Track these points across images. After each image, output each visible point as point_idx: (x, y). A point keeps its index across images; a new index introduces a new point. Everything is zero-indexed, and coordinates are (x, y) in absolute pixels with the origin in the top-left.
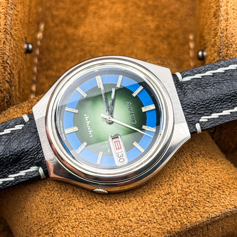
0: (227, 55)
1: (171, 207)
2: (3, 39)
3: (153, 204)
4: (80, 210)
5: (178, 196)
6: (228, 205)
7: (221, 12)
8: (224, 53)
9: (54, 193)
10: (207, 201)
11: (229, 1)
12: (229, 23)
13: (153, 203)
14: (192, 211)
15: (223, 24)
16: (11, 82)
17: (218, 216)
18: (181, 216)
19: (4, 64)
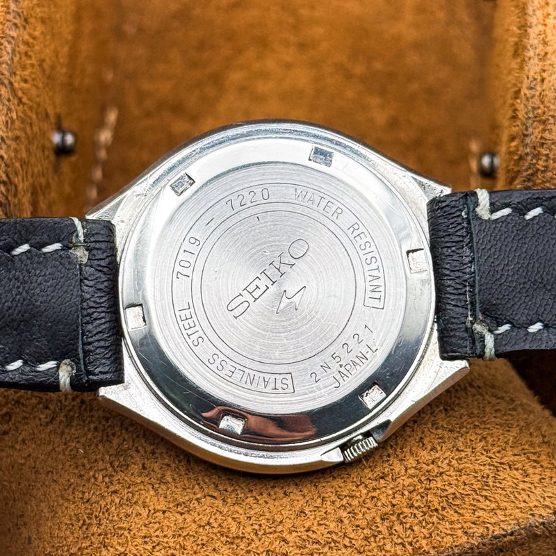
0: (544, 141)
1: (388, 509)
3: (344, 502)
4: (158, 514)
5: (407, 483)
6: (536, 506)
7: (528, 39)
8: (537, 138)
9: (97, 476)
10: (482, 496)
11: (549, 14)
12: (550, 65)
13: (342, 500)
14: (443, 519)
15: (533, 67)
17: (509, 532)
18: (413, 530)
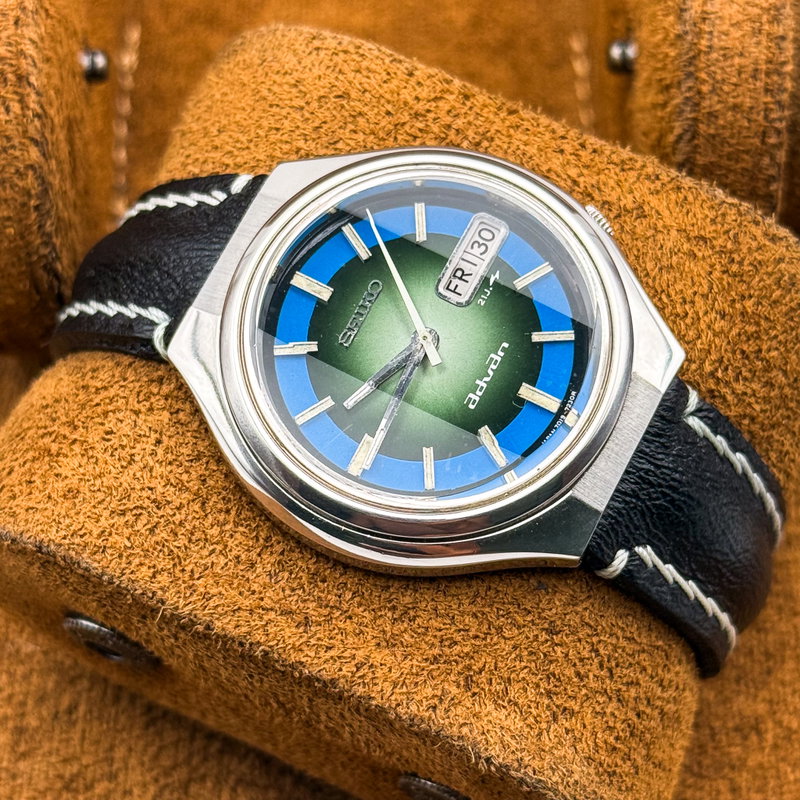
2: (12, 10)
16: (47, 144)
19: (20, 87)
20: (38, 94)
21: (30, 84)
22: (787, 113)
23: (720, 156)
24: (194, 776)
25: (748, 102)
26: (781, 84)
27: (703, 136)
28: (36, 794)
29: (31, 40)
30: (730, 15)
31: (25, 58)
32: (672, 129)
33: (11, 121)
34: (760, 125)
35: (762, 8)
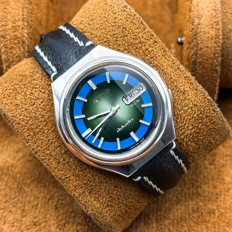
20: (28, 46)
21: (26, 44)
22: (220, 48)
23: (203, 59)
24: (67, 222)
25: (210, 45)
26: (219, 41)
27: (199, 54)
28: (27, 226)
29: (26, 33)
30: (206, 23)
31: (25, 37)
32: (191, 52)
33: (21, 53)
34: (214, 52)
35: (214, 22)
